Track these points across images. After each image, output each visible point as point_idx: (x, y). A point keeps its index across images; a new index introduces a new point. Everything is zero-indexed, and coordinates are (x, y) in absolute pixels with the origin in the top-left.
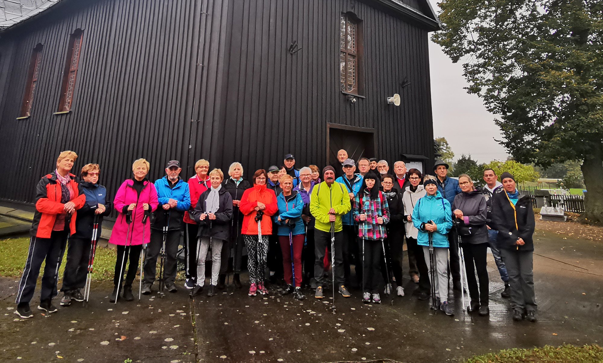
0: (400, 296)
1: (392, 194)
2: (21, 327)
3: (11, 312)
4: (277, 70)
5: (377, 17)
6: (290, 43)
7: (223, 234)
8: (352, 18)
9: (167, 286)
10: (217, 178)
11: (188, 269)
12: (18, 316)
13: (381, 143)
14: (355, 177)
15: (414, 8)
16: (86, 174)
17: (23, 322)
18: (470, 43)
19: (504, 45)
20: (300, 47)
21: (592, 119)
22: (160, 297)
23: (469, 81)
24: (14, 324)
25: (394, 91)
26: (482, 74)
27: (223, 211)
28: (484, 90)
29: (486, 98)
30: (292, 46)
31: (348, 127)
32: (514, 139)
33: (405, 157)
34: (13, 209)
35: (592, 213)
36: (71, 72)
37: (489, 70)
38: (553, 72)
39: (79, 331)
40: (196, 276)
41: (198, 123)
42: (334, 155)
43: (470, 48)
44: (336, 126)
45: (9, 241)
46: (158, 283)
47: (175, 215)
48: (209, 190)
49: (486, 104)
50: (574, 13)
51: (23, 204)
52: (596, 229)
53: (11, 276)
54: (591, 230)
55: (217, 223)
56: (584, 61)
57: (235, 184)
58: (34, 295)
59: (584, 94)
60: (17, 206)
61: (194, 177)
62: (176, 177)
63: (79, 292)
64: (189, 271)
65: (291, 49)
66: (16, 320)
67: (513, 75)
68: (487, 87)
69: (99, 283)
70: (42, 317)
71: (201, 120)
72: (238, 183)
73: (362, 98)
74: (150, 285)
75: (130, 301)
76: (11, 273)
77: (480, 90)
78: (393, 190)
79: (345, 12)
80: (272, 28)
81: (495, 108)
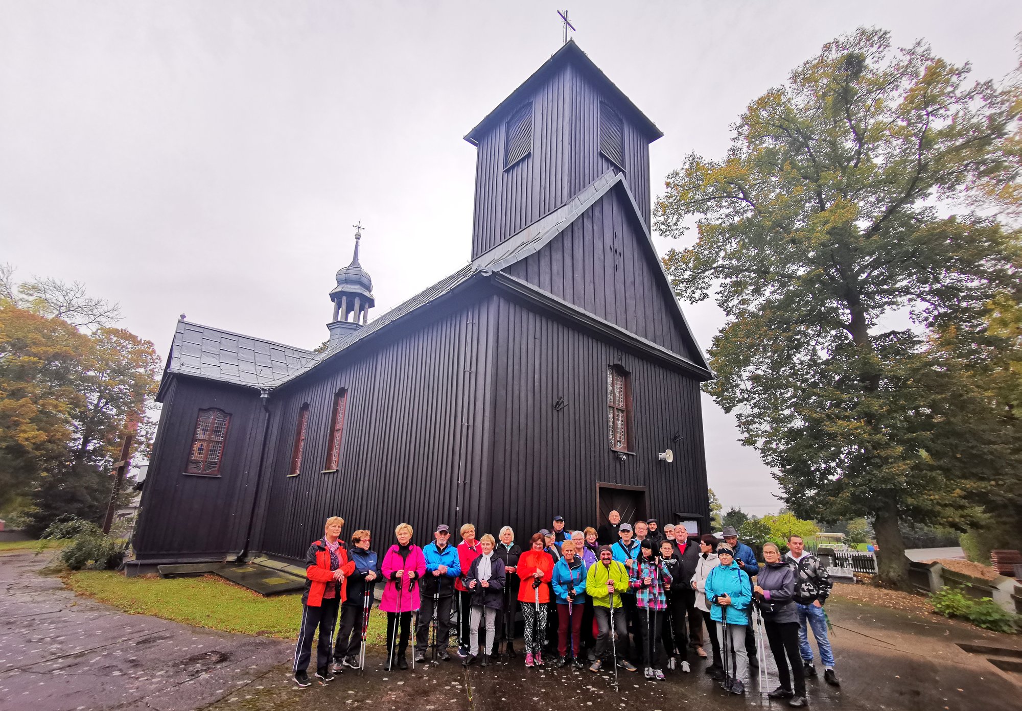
0: (686, 672)
1: (673, 561)
2: (300, 696)
3: (289, 679)
4: (544, 428)
5: (645, 367)
6: (556, 400)
7: (497, 603)
8: (619, 371)
9: (440, 654)
10: (488, 544)
11: (461, 637)
12: (297, 685)
13: (652, 502)
14: (633, 542)
15: (684, 357)
16: (358, 540)
17: (303, 692)
18: (742, 391)
19: (781, 393)
20: (566, 403)
21: (887, 473)
22: (434, 666)
23: (743, 432)
24: (293, 693)
25: (666, 447)
26: (757, 425)
27: (496, 579)
28: (760, 442)
29: (763, 451)
30: (558, 402)
31: (619, 486)
32: (794, 494)
33: (679, 516)
34: (286, 564)
35: (887, 575)
36: (337, 430)
37: (765, 421)
38: (840, 422)
39: (356, 704)
40: (469, 643)
41: (465, 484)
42: (605, 516)
43: (743, 397)
44: (606, 484)
45: (284, 598)
46: (431, 649)
47: (446, 581)
48: (481, 556)
49: (763, 457)
50: (863, 357)
51: (296, 560)
52: (893, 593)
53: (288, 638)
54: (887, 594)
55: (490, 590)
56: (876, 410)
57: (506, 550)
58: (311, 660)
59: (877, 445)
60: (291, 562)
61: (462, 543)
62: (445, 542)
63: (354, 658)
64: (462, 639)
65: (557, 406)
66: (295, 688)
67: (792, 425)
68: (764, 439)
69: (373, 648)
70: (320, 686)
71: (468, 481)
72: (509, 549)
73: (633, 455)
74: (423, 652)
75: (405, 669)
76: (288, 634)
77: (755, 442)
78: (673, 556)
79: (612, 364)
80: (537, 384)
81: (773, 461)
